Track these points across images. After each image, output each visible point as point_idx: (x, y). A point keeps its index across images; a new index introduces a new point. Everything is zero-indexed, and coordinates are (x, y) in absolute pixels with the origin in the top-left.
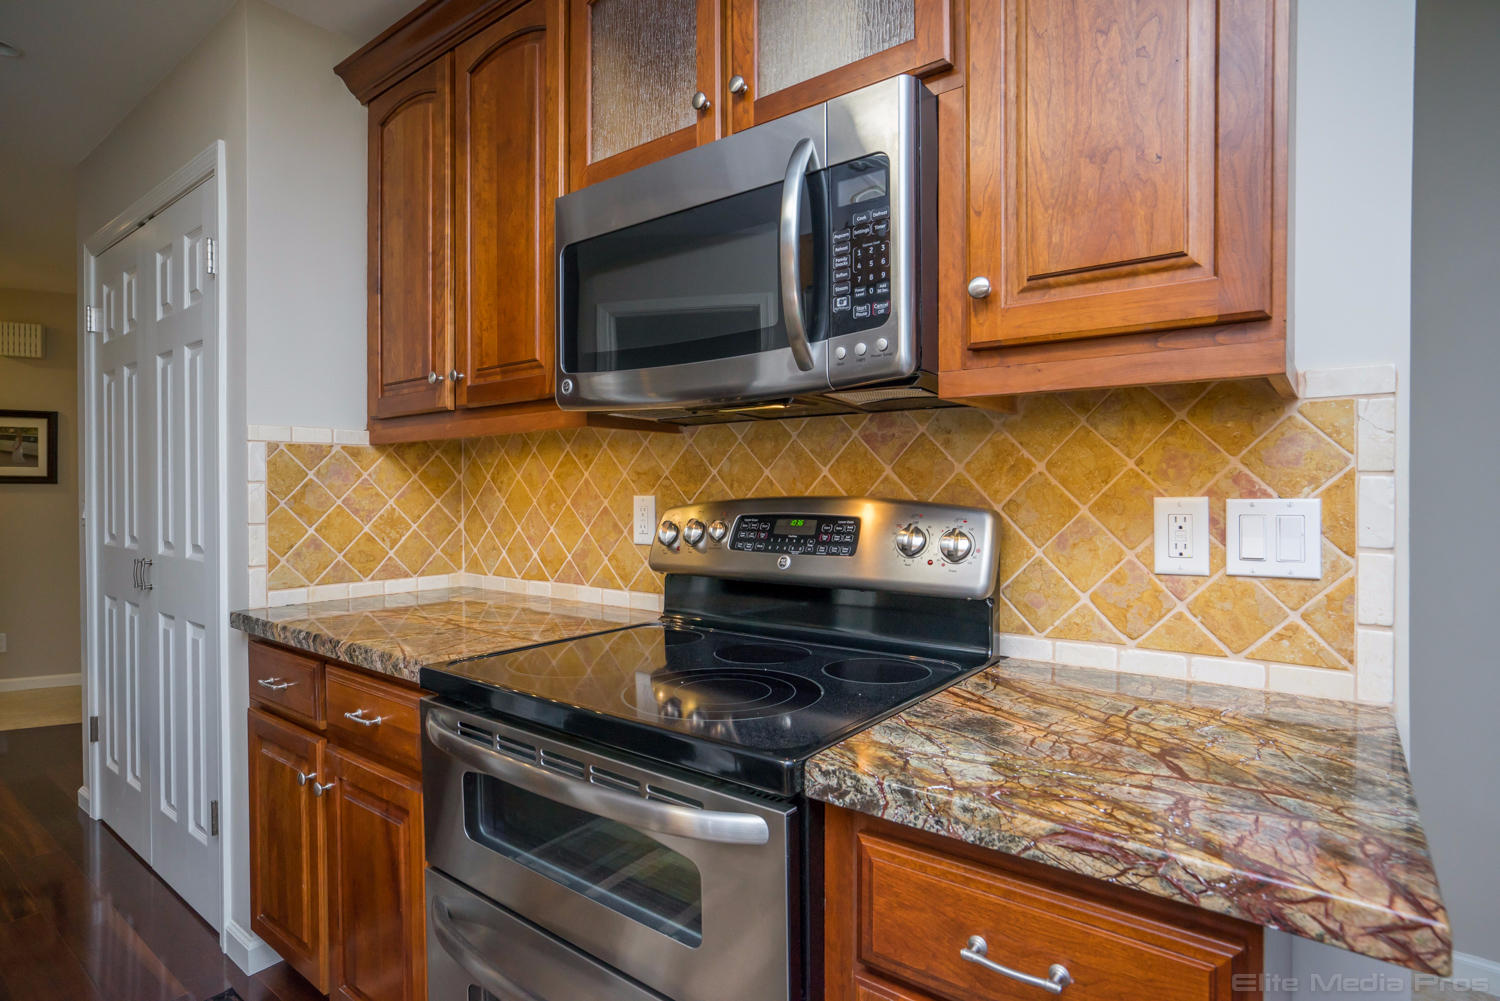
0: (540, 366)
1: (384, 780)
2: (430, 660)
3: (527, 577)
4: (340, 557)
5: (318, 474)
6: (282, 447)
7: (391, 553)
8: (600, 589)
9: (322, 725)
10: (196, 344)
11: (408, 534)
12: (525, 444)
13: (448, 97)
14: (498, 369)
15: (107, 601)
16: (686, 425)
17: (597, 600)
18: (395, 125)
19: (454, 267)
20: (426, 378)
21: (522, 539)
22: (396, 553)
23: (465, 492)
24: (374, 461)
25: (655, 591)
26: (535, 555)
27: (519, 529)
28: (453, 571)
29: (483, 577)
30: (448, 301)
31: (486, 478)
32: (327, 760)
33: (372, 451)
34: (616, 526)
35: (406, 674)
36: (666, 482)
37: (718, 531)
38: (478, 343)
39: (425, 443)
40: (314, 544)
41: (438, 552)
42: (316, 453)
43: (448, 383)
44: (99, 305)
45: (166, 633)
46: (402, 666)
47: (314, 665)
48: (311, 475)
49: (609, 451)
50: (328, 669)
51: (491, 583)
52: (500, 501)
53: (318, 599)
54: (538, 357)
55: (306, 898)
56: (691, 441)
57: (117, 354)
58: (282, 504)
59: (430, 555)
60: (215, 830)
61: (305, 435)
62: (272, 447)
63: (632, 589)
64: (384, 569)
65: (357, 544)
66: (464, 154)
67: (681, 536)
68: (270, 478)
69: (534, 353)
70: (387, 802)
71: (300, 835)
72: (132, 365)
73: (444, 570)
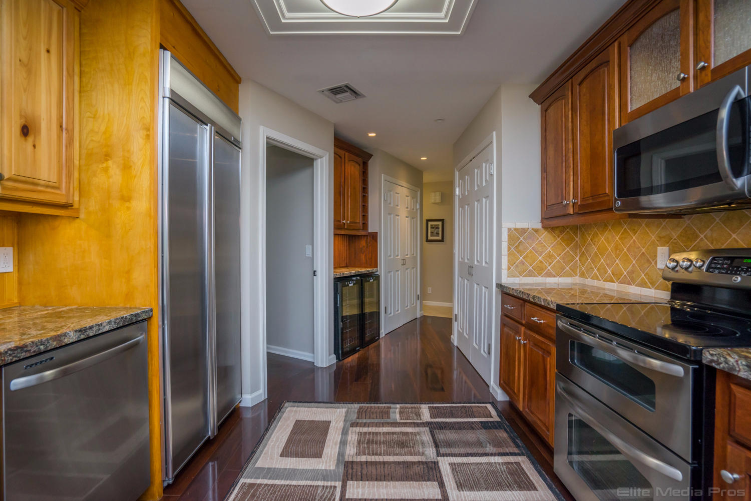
0: (608, 196)
1: (543, 342)
2: (560, 302)
3: (606, 280)
4: (531, 268)
5: (524, 238)
6: (512, 230)
7: (549, 268)
8: (640, 288)
9: (524, 322)
10: (487, 197)
11: (556, 261)
12: (606, 225)
13: (570, 96)
14: (590, 198)
15: (460, 278)
16: (685, 215)
17: (639, 293)
18: (551, 111)
19: (573, 160)
20: (562, 202)
21: (604, 265)
22: (551, 268)
23: (579, 245)
24: (543, 234)
25: (668, 291)
26: (609, 271)
27: (602, 260)
28: (574, 276)
29: (586, 280)
30: (571, 173)
31: (588, 240)
32: (525, 333)
33: (543, 230)
34: (648, 260)
35: (552, 306)
36: (675, 241)
37: (699, 263)
38: (583, 188)
39: (563, 226)
40: (522, 263)
41: (567, 268)
42: (524, 231)
43: (571, 204)
44: (459, 186)
45: (477, 289)
46: (550, 303)
47: (522, 302)
48: (521, 239)
49: (645, 227)
50: (526, 303)
51: (589, 282)
52: (594, 249)
53: (522, 282)
54: (607, 192)
55: (516, 378)
56: (689, 222)
57: (464, 201)
58: (512, 248)
59: (564, 269)
60: (489, 353)
61: (519, 225)
62: (509, 230)
63: (656, 289)
64: (546, 274)
65: (537, 264)
66: (577, 116)
67: (678, 265)
68: (509, 240)
69: (605, 190)
70: (544, 350)
71: (515, 358)
72: (468, 205)
73: (570, 276)
